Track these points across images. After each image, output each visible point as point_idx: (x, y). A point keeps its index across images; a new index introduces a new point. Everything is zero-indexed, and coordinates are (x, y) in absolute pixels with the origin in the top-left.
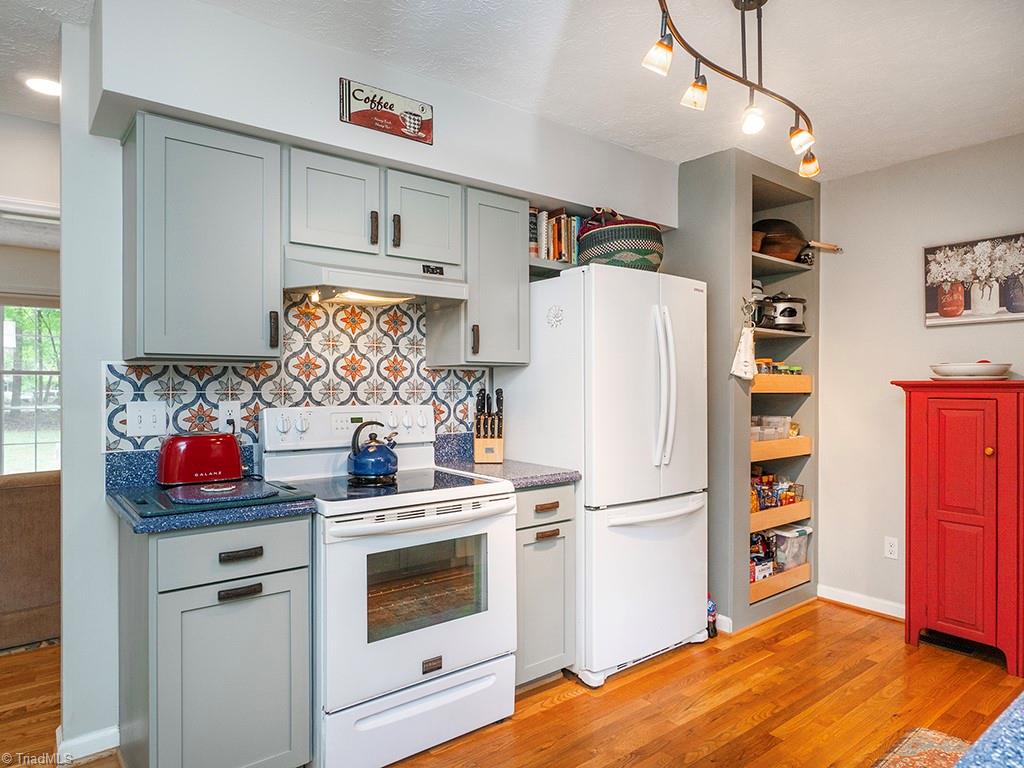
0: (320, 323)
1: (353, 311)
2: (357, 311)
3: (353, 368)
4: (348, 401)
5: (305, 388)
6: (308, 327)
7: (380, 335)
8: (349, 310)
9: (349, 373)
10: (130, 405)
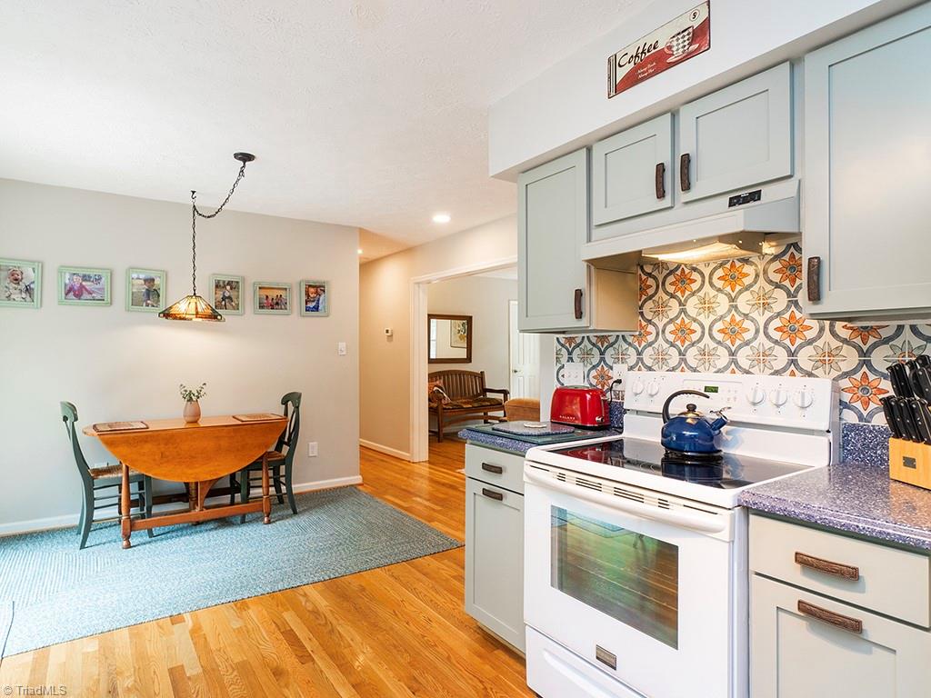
0: (695, 286)
1: (733, 265)
2: (738, 264)
3: (733, 332)
4: (726, 368)
5: (680, 353)
6: (683, 292)
7: (769, 287)
8: (728, 266)
9: (727, 337)
10: (567, 365)
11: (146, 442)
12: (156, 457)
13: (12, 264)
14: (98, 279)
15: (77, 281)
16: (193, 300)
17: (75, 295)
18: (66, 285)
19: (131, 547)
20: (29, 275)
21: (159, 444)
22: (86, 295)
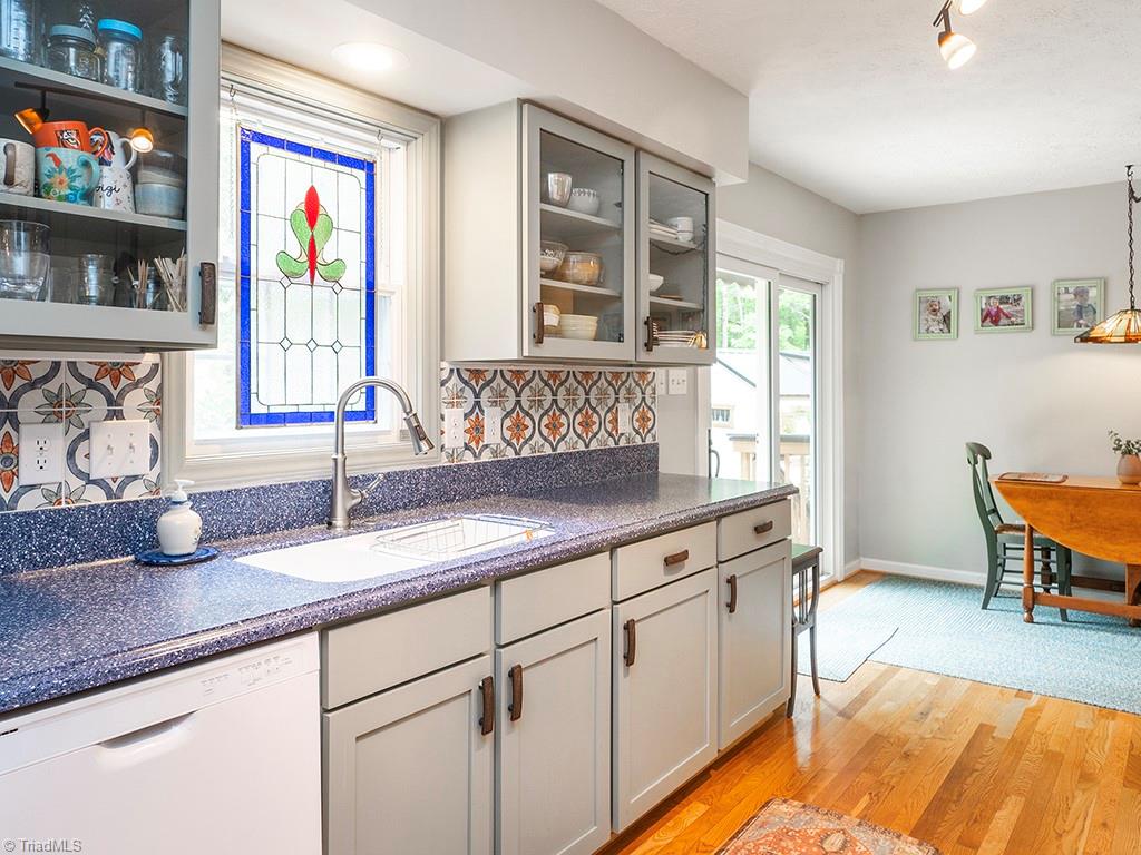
11: (1050, 498)
12: (1064, 520)
13: (930, 294)
14: (1018, 300)
15: (994, 304)
16: (1129, 315)
17: (992, 322)
18: (982, 310)
19: (1033, 622)
20: (947, 304)
21: (1067, 504)
22: (1003, 320)
